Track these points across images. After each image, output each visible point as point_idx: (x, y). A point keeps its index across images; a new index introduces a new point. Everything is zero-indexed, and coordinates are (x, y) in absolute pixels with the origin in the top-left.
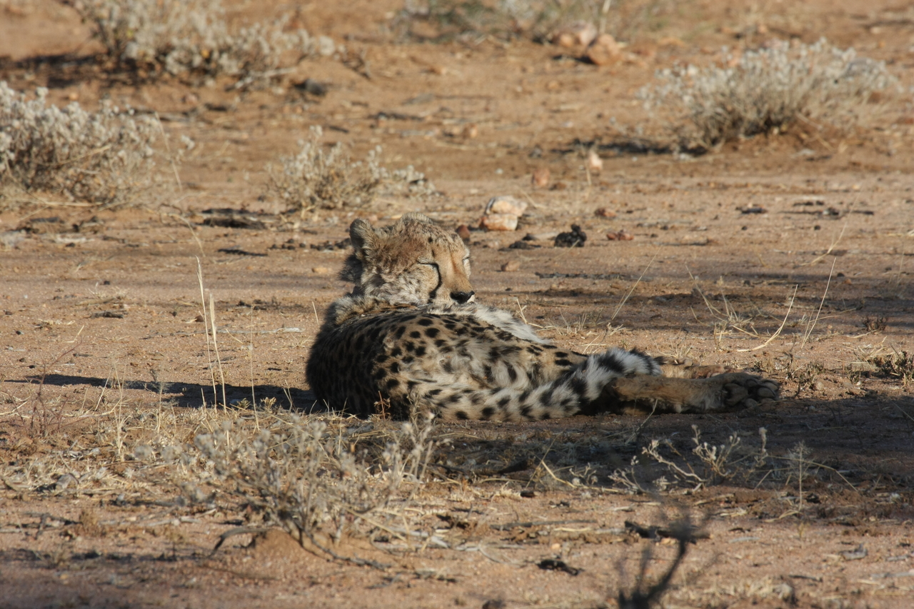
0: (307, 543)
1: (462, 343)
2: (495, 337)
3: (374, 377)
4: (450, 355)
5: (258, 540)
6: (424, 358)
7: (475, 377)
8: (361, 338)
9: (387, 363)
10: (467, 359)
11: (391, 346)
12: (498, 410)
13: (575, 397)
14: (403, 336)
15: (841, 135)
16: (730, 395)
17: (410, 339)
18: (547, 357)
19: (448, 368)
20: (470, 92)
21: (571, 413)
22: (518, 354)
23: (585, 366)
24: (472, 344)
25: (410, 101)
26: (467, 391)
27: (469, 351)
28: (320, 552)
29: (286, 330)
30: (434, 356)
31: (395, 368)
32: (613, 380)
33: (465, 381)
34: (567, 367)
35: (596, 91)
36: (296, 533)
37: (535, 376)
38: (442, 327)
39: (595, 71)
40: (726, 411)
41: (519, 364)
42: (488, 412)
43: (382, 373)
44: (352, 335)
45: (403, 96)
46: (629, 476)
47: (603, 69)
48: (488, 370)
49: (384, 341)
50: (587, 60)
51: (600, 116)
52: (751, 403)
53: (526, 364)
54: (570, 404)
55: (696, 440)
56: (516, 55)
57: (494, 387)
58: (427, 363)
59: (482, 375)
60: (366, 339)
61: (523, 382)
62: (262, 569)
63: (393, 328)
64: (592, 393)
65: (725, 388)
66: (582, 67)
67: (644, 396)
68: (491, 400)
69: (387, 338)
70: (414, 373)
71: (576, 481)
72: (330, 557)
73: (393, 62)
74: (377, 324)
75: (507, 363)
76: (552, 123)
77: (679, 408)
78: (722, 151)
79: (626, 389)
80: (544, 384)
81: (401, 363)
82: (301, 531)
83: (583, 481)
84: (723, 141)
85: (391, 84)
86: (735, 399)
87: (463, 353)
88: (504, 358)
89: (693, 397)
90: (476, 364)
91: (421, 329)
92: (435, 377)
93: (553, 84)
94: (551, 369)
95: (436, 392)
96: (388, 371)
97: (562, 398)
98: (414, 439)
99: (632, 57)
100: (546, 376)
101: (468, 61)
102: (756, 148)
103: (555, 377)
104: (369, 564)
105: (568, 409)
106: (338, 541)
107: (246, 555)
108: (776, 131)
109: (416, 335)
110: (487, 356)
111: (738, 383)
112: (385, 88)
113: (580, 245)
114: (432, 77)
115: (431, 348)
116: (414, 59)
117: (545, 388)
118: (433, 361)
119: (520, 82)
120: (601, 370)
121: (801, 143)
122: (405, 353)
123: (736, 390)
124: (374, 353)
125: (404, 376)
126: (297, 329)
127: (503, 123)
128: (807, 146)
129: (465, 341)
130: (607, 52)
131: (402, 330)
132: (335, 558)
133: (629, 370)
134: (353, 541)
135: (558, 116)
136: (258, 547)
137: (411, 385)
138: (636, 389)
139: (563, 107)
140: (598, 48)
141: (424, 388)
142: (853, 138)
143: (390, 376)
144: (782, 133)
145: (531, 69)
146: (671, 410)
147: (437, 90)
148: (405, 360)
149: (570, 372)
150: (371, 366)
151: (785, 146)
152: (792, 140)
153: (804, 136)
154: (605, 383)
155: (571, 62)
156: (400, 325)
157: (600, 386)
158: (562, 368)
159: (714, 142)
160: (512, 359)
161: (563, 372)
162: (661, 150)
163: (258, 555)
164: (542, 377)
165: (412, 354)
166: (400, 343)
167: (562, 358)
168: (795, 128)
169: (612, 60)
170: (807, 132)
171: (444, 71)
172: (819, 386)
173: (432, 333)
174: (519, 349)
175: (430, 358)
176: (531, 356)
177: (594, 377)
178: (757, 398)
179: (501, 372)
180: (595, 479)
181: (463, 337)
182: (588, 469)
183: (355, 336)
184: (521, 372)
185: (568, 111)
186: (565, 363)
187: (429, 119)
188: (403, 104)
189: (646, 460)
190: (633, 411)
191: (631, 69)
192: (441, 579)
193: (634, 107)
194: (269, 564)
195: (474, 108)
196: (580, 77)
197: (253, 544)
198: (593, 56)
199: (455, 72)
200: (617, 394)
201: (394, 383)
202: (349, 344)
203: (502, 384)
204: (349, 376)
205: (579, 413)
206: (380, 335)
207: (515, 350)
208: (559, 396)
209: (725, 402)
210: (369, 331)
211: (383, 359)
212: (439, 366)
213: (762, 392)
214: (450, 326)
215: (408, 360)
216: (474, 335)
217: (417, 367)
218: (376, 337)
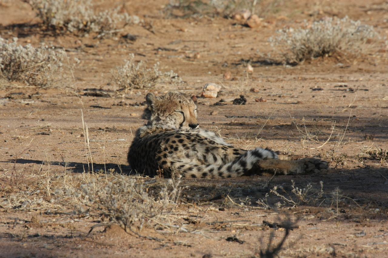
0: (128, 230)
1: (194, 145)
2: (208, 143)
3: (156, 160)
4: (188, 150)
5: (107, 229)
6: (178, 152)
7: (199, 160)
8: (151, 143)
9: (162, 154)
10: (196, 152)
11: (163, 147)
12: (209, 174)
13: (242, 168)
14: (169, 143)
15: (355, 57)
16: (307, 167)
17: (171, 144)
18: (230, 151)
19: (188, 156)
20: (197, 39)
21: (240, 175)
22: (217, 150)
23: (246, 155)
24: (198, 146)
25: (172, 43)
26: (196, 166)
27: (197, 149)
28: (133, 234)
29: (119, 140)
30: (182, 151)
31: (165, 156)
32: (258, 161)
33: (195, 162)
34: (238, 156)
35: (251, 39)
36: (123, 226)
37: (225, 159)
38: (185, 139)
39: (250, 30)
41: (218, 154)
42: (205, 175)
43: (160, 158)
44: (147, 142)
45: (169, 41)
46: (264, 202)
47: (253, 29)
48: (205, 157)
49: (161, 145)
50: (247, 26)
51: (252, 49)
52: (316, 171)
53: (221, 154)
54: (239, 171)
55: (293, 186)
56: (217, 24)
57: (207, 164)
58: (179, 154)
59: (202, 159)
60: (153, 144)
61: (220, 162)
62: (109, 241)
63: (164, 139)
64: (249, 167)
65: (305, 164)
66: (245, 28)
67: (271, 168)
68: (206, 170)
69: (162, 143)
70: (173, 158)
71: (242, 204)
72: (138, 236)
73: (164, 26)
74: (158, 137)
75: (213, 154)
76: (232, 52)
77: (286, 173)
78: (304, 64)
79: (263, 165)
80: (228, 163)
81: (168, 154)
82: (125, 225)
83: (245, 204)
84: (304, 59)
85: (164, 36)
86: (310, 169)
87: (194, 150)
88: (211, 152)
89: (292, 168)
90: (200, 154)
91: (176, 140)
92: (182, 160)
93: (232, 36)
94: (231, 156)
95: (183, 166)
96: (162, 157)
97: (236, 169)
98: (173, 186)
99: (266, 24)
100: (229, 159)
101: (196, 26)
102: (319, 63)
103: (233, 160)
104: (154, 239)
105: (239, 173)
106: (141, 229)
107: (102, 235)
108: (327, 55)
109: (174, 142)
110: (204, 151)
111: (311, 162)
112: (161, 37)
113: (244, 104)
114: (181, 33)
115: (181, 148)
116: (173, 25)
118: (181, 153)
119: (218, 35)
120: (253, 157)
121: (337, 61)
122: (169, 150)
123: (310, 165)
124: (156, 150)
125: (169, 159)
126: (124, 140)
127: (211, 52)
128: (340, 62)
129: (195, 145)
130: (255, 22)
131: (168, 140)
132: (140, 236)
133: (264, 157)
134: (147, 229)
135: (234, 49)
136: (107, 232)
137: (172, 163)
138: (268, 165)
139: (236, 46)
140: (251, 20)
141: (177, 165)
142: (359, 59)
143: (163, 159)
144: (329, 56)
145: (223, 29)
146: (282, 174)
147: (183, 38)
149: (240, 158)
150: (155, 155)
151: (331, 62)
152: (334, 59)
153: (339, 58)
154: (254, 162)
155: (240, 26)
156: (167, 138)
157: (252, 163)
158: (236, 156)
159: (301, 60)
160: (215, 152)
161: (237, 158)
162: (278, 64)
163: (107, 235)
164: (228, 160)
165: (173, 150)
166: (167, 145)
167: (236, 152)
168: (335, 54)
169: (257, 25)
170: (340, 56)
171: (186, 30)
172: (345, 163)
173: (181, 141)
174: (218, 148)
175: (180, 152)
176: (223, 151)
177: (250, 160)
178: (319, 168)
179: (210, 158)
180: (250, 203)
181: (194, 143)
182: (247, 199)
183: (149, 143)
184: (219, 158)
185: (239, 47)
186: (237, 154)
187: (180, 50)
188: (168, 44)
189: (272, 195)
190: (266, 174)
191: (266, 29)
192: (185, 245)
193: (267, 45)
194: (112, 239)
195: (199, 46)
196: (244, 33)
197: (105, 231)
198: (249, 24)
199: (191, 31)
200: (259, 167)
201: (165, 162)
202: (146, 146)
203: (211, 163)
204: (146, 159)
205: (243, 175)
206: (159, 142)
207: (216, 148)
208: (235, 168)
209: (305, 170)
210: (154, 140)
211: (160, 152)
212: (184, 155)
213: (321, 166)
214: (189, 138)
215: (171, 153)
216: (198, 142)
217: (174, 156)
218: (157, 143)
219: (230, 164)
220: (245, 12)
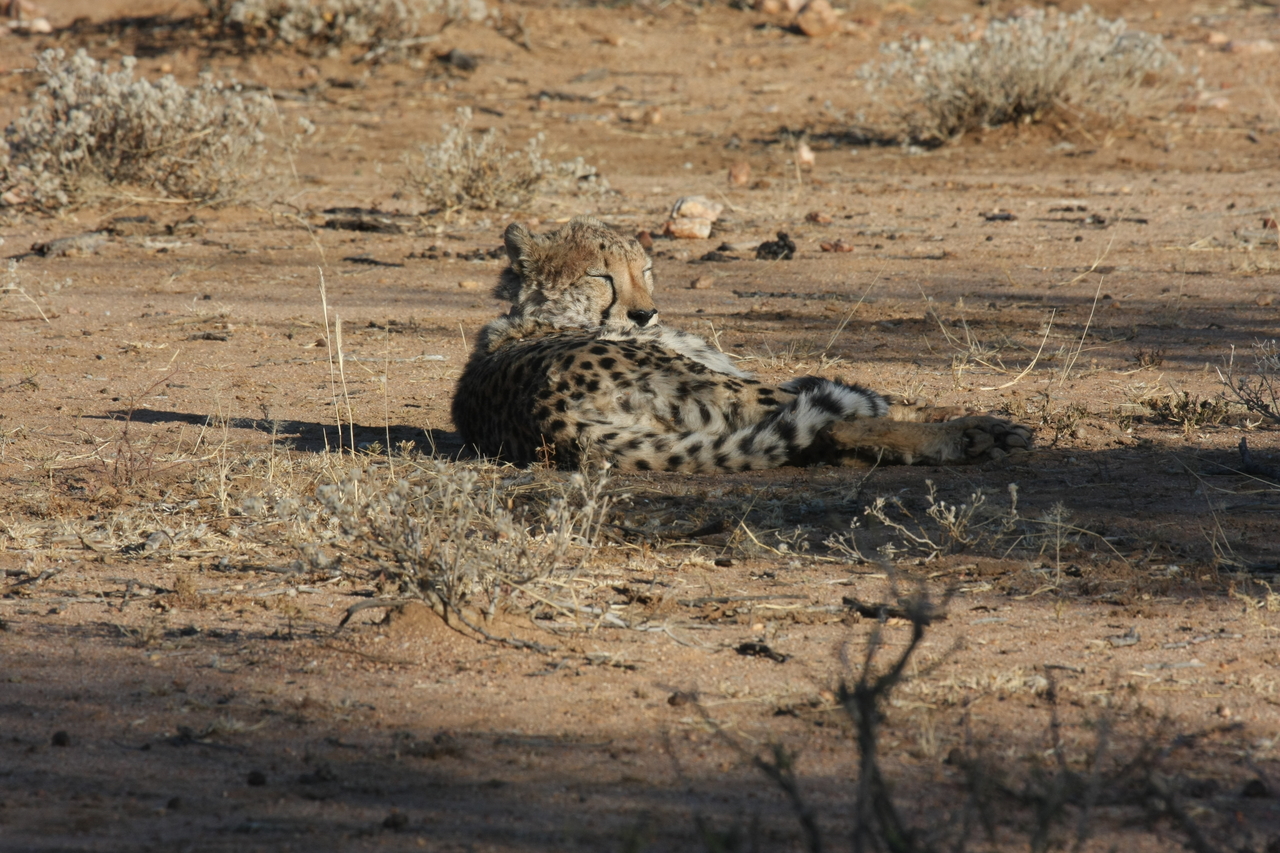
0: (453, 619)
1: (644, 376)
2: (684, 370)
3: (535, 417)
4: (628, 390)
5: (393, 615)
6: (598, 395)
7: (659, 419)
8: (520, 369)
9: (552, 400)
10: (650, 396)
11: (556, 379)
12: (687, 459)
13: (782, 444)
14: (572, 368)
15: (1108, 126)
16: (972, 443)
17: (579, 371)
18: (748, 395)
19: (626, 406)
20: (653, 68)
21: (777, 464)
22: (712, 391)
23: (794, 405)
24: (657, 378)
25: (579, 78)
26: (650, 435)
27: (652, 386)
28: (468, 630)
29: (427, 357)
30: (610, 393)
31: (561, 406)
32: (829, 424)
33: (647, 423)
34: (773, 407)
35: (807, 69)
36: (440, 608)
37: (733, 418)
38: (619, 357)
39: (807, 43)
41: (714, 403)
42: (675, 461)
43: (545, 413)
44: (509, 365)
45: (570, 72)
46: (848, 541)
47: (815, 42)
48: (675, 410)
49: (548, 373)
50: (796, 30)
51: (811, 99)
52: (998, 453)
53: (722, 403)
54: (775, 452)
55: (931, 498)
56: (710, 23)
57: (683, 430)
58: (601, 401)
59: (668, 416)
60: (526, 370)
61: (718, 425)
62: (399, 649)
63: (559, 358)
64: (803, 440)
65: (966, 434)
66: (790, 38)
67: (867, 444)
68: (679, 447)
69: (552, 369)
70: (585, 412)
71: (783, 547)
72: (481, 637)
73: (559, 29)
74: (540, 352)
75: (699, 402)
76: (753, 107)
77: (909, 459)
78: (961, 144)
79: (845, 435)
80: (743, 428)
81: (569, 400)
82: (445, 604)
83: (791, 547)
84: (963, 131)
85: (557, 57)
86: (979, 448)
87: (646, 389)
88: (695, 395)
89: (927, 446)
90: (662, 403)
91: (594, 359)
92: (611, 417)
93: (755, 59)
94: (753, 409)
95: (612, 436)
96: (553, 409)
97: (765, 446)
98: (585, 494)
99: (852, 27)
100: (747, 418)
101: (650, 29)
102: (1004, 140)
103: (758, 419)
104: (529, 647)
105: (773, 458)
106: (491, 617)
107: (378, 634)
108: (1028, 119)
109: (587, 366)
110: (675, 393)
111: (982, 429)
112: (548, 61)
113: (787, 257)
114: (606, 49)
115: (606, 382)
116: (583, 27)
117: (746, 432)
118: (607, 399)
119: (714, 56)
120: (815, 412)
121: (1058, 135)
122: (573, 388)
123: (979, 437)
124: (536, 388)
125: (572, 416)
126: (440, 357)
127: (693, 106)
128: (1066, 139)
129: (647, 374)
130: (821, 21)
131: (570, 360)
132: (487, 638)
133: (848, 411)
134: (510, 618)
135: (760, 98)
136: (393, 624)
137: (581, 427)
138: (857, 435)
139: (766, 88)
140: (810, 15)
141: (597, 431)
142: (1122, 130)
143: (555, 416)
144: (1035, 122)
145: (727, 41)
146: (899, 461)
147: (611, 65)
148: (573, 396)
149: (776, 414)
150: (531, 404)
151: (1039, 138)
152: (1047, 130)
153: (1062, 126)
154: (819, 427)
155: (777, 32)
156: (567, 353)
157: (812, 430)
158: (766, 407)
159: (952, 132)
160: (706, 397)
161: (768, 413)
162: (887, 142)
163: (392, 634)
164: (742, 419)
165: (583, 389)
166: (567, 375)
167: (766, 396)
168: (1052, 116)
169: (827, 30)
170: (1065, 121)
171: (621, 41)
172: (1081, 433)
173: (607, 364)
174: (714, 384)
175: (605, 394)
176: (728, 393)
177: (806, 419)
178: (1005, 447)
179: (691, 413)
180: (806, 545)
181: (646, 369)
182: (797, 532)
183: (513, 367)
184: (715, 413)
185: (773, 92)
186: (769, 402)
187: (602, 100)
188: (570, 82)
189: (868, 522)
190: (853, 462)
191: (851, 41)
192: (617, 665)
193: (854, 89)
194: (407, 645)
195: (657, 88)
196: (788, 51)
197: (387, 620)
198: (804, 26)
199: (634, 43)
200: (833, 441)
201: (560, 425)
202: (504, 376)
203: (692, 427)
204: (504, 415)
205: (786, 464)
206: (543, 365)
207: (708, 385)
208: (762, 442)
209: (966, 452)
210: (530, 360)
211: (546, 395)
212: (615, 404)
213: (1011, 440)
214: (629, 355)
215: (578, 396)
216: (658, 367)
217: (588, 405)
218: (538, 367)
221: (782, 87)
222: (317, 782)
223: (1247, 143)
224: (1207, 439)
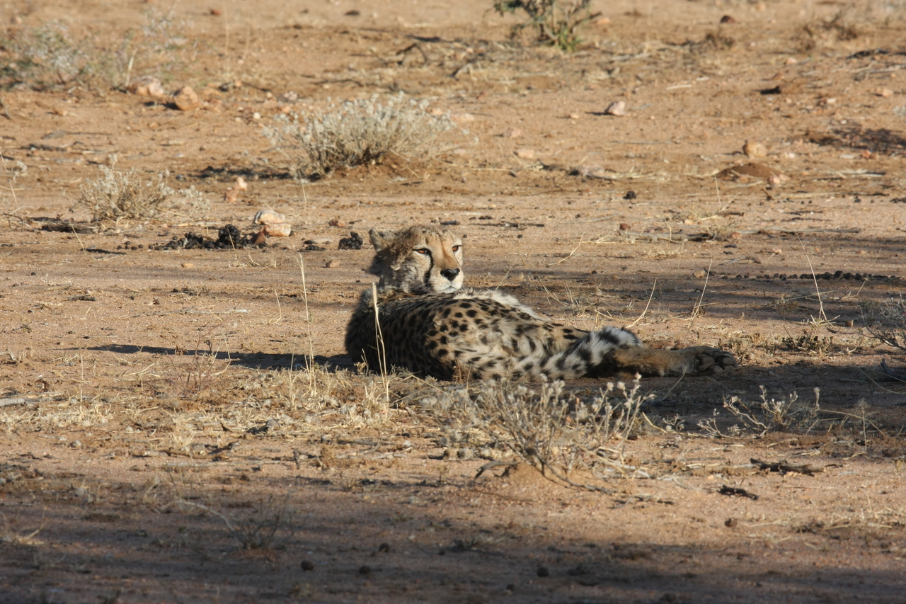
0: (548, 473)
1: (495, 322)
2: (518, 317)
3: (427, 348)
4: (486, 330)
5: (511, 471)
6: (467, 333)
7: (505, 348)
8: (414, 317)
9: (438, 337)
10: (499, 334)
11: (439, 323)
12: (525, 373)
13: (583, 363)
14: (449, 316)
15: (422, 166)
16: (701, 363)
17: (455, 319)
18: (557, 332)
19: (484, 340)
20: (91, 130)
21: (580, 375)
22: (536, 331)
23: (588, 339)
24: (503, 323)
25: (46, 136)
26: (500, 358)
27: (500, 328)
28: (557, 480)
30: (474, 332)
31: (444, 340)
32: (612, 350)
33: (497, 351)
34: (574, 341)
35: (189, 130)
36: (540, 466)
37: (549, 347)
38: (479, 309)
39: (182, 114)
40: (698, 375)
41: (537, 338)
42: (517, 375)
43: (433, 345)
44: (406, 315)
45: (42, 132)
46: (712, 424)
47: (187, 113)
48: (514, 343)
49: (434, 320)
50: (173, 106)
51: (201, 149)
52: (718, 369)
53: (542, 338)
54: (579, 368)
55: (763, 397)
56: (116, 102)
57: (519, 355)
58: (469, 337)
59: (510, 347)
60: (418, 318)
61: (540, 352)
62: (521, 492)
63: (440, 310)
64: (596, 360)
65: (697, 357)
66: (170, 111)
67: (636, 363)
68: (519, 366)
69: (436, 317)
70: (459, 344)
71: (669, 428)
72: (568, 485)
73: (23, 105)
74: (427, 306)
75: (528, 338)
76: (166, 154)
77: (662, 372)
78: (333, 177)
79: (623, 358)
80: (557, 353)
81: (448, 336)
82: (543, 464)
84: (334, 169)
85: (28, 123)
86: (705, 366)
87: (496, 330)
88: (526, 333)
89: (673, 365)
90: (506, 338)
91: (463, 311)
92: (475, 347)
93: (153, 124)
94: (561, 342)
95: (477, 359)
96: (439, 343)
97: (572, 364)
99: (206, 104)
100: (558, 348)
101: (78, 105)
102: (360, 175)
103: (565, 348)
104: (598, 490)
105: (578, 372)
106: (569, 472)
107: (503, 482)
108: (374, 162)
109: (459, 315)
110: (515, 332)
111: (708, 354)
112: (23, 126)
114: (57, 118)
115: (472, 325)
116: (38, 104)
117: (558, 356)
118: (473, 336)
119: (127, 122)
120: (602, 342)
121: (393, 172)
122: (450, 329)
123: (706, 359)
124: (426, 329)
125: (451, 347)
127: (129, 154)
128: (398, 174)
129: (497, 320)
130: (189, 100)
131: (447, 312)
132: (572, 485)
133: (622, 343)
134: (580, 472)
135: (168, 148)
136: (511, 476)
137: (457, 353)
138: (630, 358)
139: (171, 142)
140: (182, 97)
141: (467, 356)
142: (431, 169)
143: (440, 347)
144: (378, 164)
145: (131, 113)
146: (656, 374)
147: (63, 128)
148: (451, 334)
149: (576, 345)
150: (424, 339)
151: (381, 174)
152: (386, 169)
153: (395, 166)
154: (605, 352)
155: (162, 107)
156: (446, 308)
157: (601, 354)
158: (569, 341)
159: (327, 170)
160: (532, 334)
161: (571, 344)
162: (284, 176)
163: (512, 483)
164: (555, 348)
165: (457, 330)
166: (446, 321)
167: (568, 333)
168: (388, 160)
169: (193, 107)
170: (396, 164)
171: (65, 113)
173: (472, 314)
174: (537, 326)
175: (471, 333)
176: (545, 332)
177: (597, 349)
178: (722, 366)
179: (524, 345)
180: (682, 426)
181: (496, 317)
182: (677, 418)
183: (409, 316)
184: (539, 345)
185: (175, 145)
186: (571, 337)
187: (69, 150)
188: (42, 138)
190: (625, 375)
191: (209, 113)
192: (660, 502)
193: (224, 143)
194: (524, 489)
195: (99, 142)
196: (172, 119)
197: (506, 473)
198: (178, 104)
199: (72, 114)
200: (615, 361)
201: (444, 352)
202: (403, 321)
203: (525, 354)
204: (403, 346)
205: (585, 376)
206: (430, 314)
207: (533, 327)
208: (570, 362)
209: (697, 368)
210: (420, 312)
211: (434, 333)
212: (478, 340)
213: (725, 361)
214: (485, 308)
215: (454, 334)
216: (503, 316)
217: (461, 340)
218: (426, 317)
219: (559, 356)
220: (152, 81)
221: (181, 142)
222: (580, 573)
223: (510, 177)
224: (835, 360)
